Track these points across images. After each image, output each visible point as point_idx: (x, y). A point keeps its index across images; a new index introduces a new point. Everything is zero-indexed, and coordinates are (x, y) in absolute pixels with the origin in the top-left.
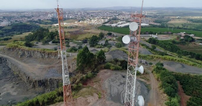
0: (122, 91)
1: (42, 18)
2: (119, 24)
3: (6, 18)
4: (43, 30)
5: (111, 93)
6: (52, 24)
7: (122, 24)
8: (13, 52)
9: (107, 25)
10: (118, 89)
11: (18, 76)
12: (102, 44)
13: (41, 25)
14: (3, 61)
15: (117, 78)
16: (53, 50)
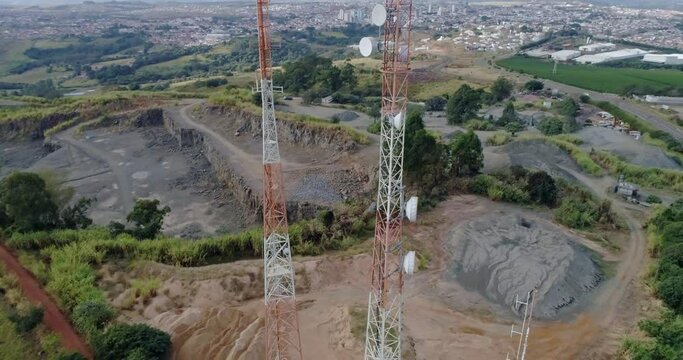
0: (500, 263)
1: (319, 22)
2: (583, 53)
3: (219, 21)
4: (316, 60)
5: (461, 261)
6: (347, 43)
7: (597, 51)
8: (222, 119)
9: (536, 53)
10: (488, 253)
11: (225, 187)
12: (491, 117)
13: (314, 47)
14: (195, 141)
15: (499, 224)
16: (326, 121)
